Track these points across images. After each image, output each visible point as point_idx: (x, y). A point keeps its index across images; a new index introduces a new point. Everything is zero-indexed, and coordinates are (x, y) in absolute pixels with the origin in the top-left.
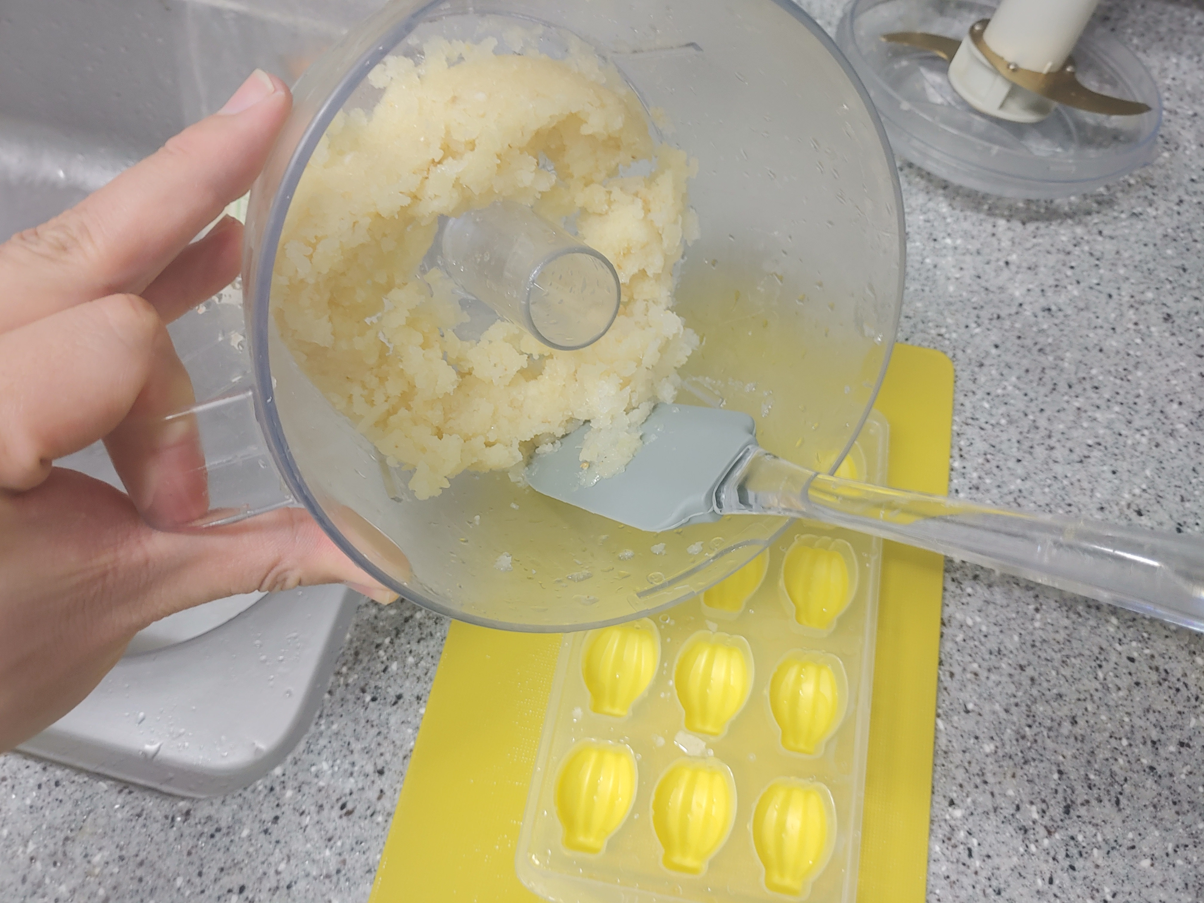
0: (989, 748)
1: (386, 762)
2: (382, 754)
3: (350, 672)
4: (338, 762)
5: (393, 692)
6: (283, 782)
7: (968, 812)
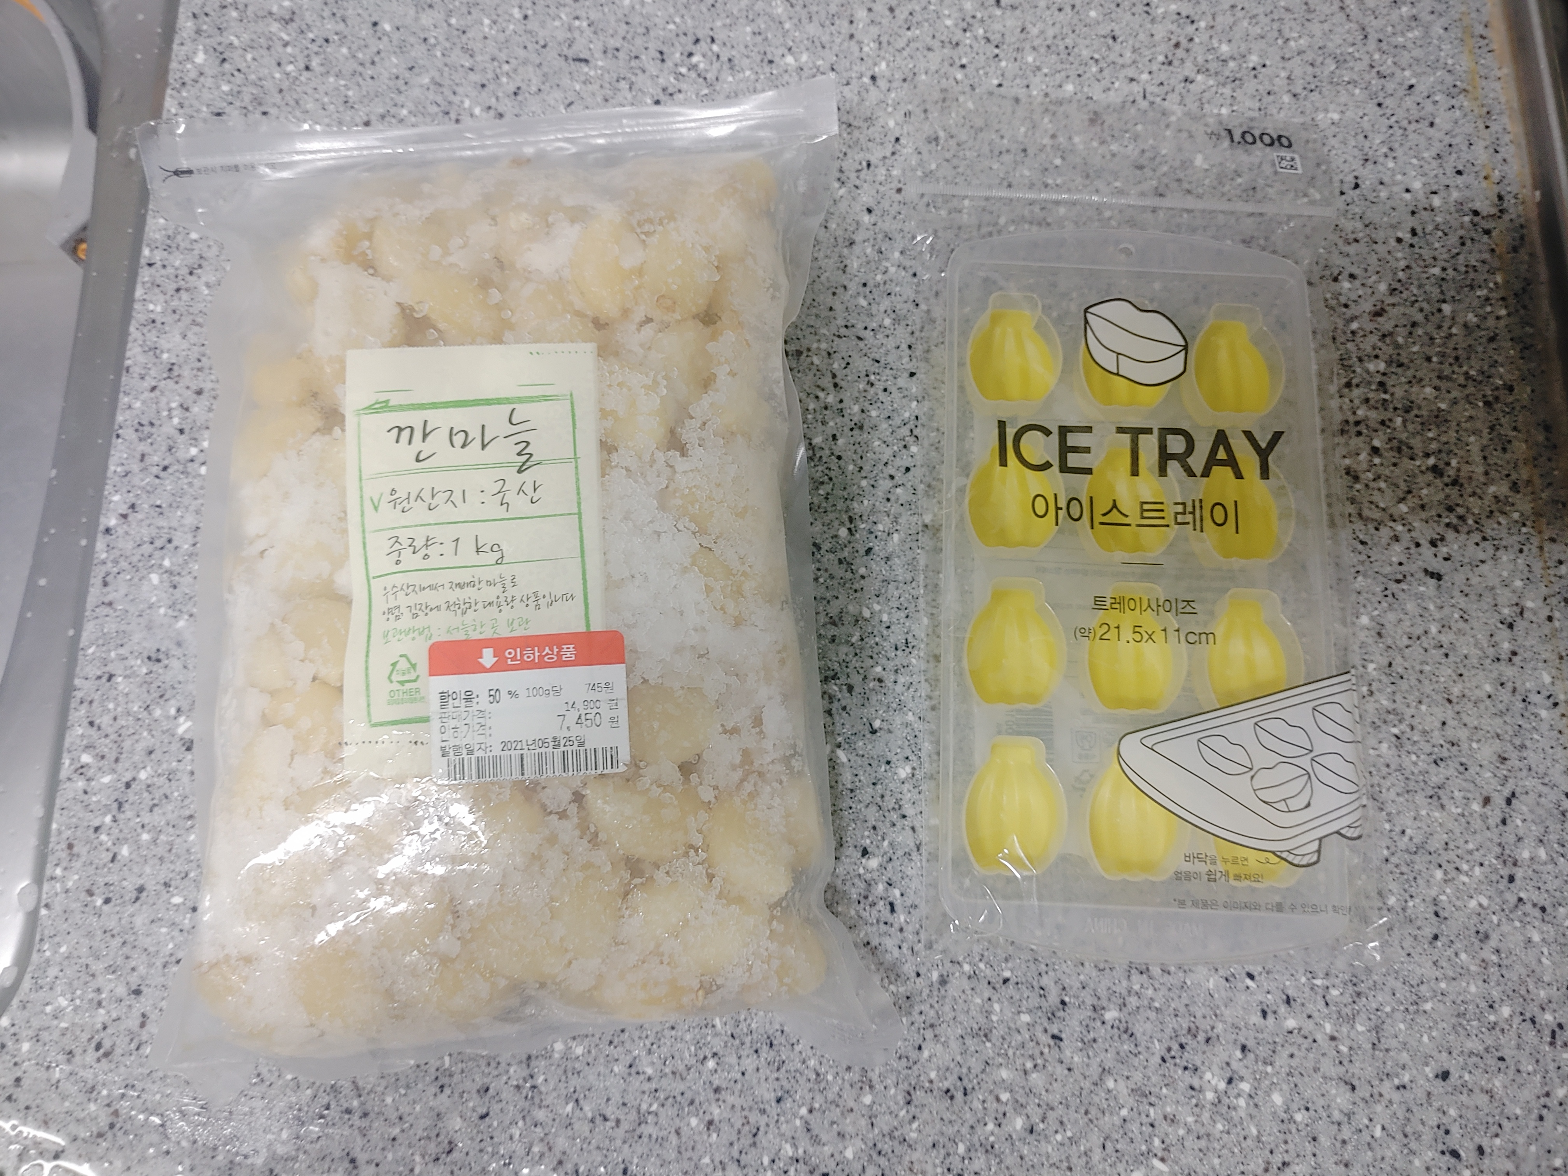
0: (904, 772)
1: (143, 978)
2: (133, 969)
3: (66, 873)
4: (79, 992)
5: (131, 884)
6: (15, 1035)
7: (886, 858)
